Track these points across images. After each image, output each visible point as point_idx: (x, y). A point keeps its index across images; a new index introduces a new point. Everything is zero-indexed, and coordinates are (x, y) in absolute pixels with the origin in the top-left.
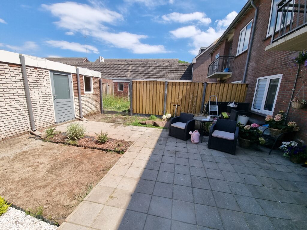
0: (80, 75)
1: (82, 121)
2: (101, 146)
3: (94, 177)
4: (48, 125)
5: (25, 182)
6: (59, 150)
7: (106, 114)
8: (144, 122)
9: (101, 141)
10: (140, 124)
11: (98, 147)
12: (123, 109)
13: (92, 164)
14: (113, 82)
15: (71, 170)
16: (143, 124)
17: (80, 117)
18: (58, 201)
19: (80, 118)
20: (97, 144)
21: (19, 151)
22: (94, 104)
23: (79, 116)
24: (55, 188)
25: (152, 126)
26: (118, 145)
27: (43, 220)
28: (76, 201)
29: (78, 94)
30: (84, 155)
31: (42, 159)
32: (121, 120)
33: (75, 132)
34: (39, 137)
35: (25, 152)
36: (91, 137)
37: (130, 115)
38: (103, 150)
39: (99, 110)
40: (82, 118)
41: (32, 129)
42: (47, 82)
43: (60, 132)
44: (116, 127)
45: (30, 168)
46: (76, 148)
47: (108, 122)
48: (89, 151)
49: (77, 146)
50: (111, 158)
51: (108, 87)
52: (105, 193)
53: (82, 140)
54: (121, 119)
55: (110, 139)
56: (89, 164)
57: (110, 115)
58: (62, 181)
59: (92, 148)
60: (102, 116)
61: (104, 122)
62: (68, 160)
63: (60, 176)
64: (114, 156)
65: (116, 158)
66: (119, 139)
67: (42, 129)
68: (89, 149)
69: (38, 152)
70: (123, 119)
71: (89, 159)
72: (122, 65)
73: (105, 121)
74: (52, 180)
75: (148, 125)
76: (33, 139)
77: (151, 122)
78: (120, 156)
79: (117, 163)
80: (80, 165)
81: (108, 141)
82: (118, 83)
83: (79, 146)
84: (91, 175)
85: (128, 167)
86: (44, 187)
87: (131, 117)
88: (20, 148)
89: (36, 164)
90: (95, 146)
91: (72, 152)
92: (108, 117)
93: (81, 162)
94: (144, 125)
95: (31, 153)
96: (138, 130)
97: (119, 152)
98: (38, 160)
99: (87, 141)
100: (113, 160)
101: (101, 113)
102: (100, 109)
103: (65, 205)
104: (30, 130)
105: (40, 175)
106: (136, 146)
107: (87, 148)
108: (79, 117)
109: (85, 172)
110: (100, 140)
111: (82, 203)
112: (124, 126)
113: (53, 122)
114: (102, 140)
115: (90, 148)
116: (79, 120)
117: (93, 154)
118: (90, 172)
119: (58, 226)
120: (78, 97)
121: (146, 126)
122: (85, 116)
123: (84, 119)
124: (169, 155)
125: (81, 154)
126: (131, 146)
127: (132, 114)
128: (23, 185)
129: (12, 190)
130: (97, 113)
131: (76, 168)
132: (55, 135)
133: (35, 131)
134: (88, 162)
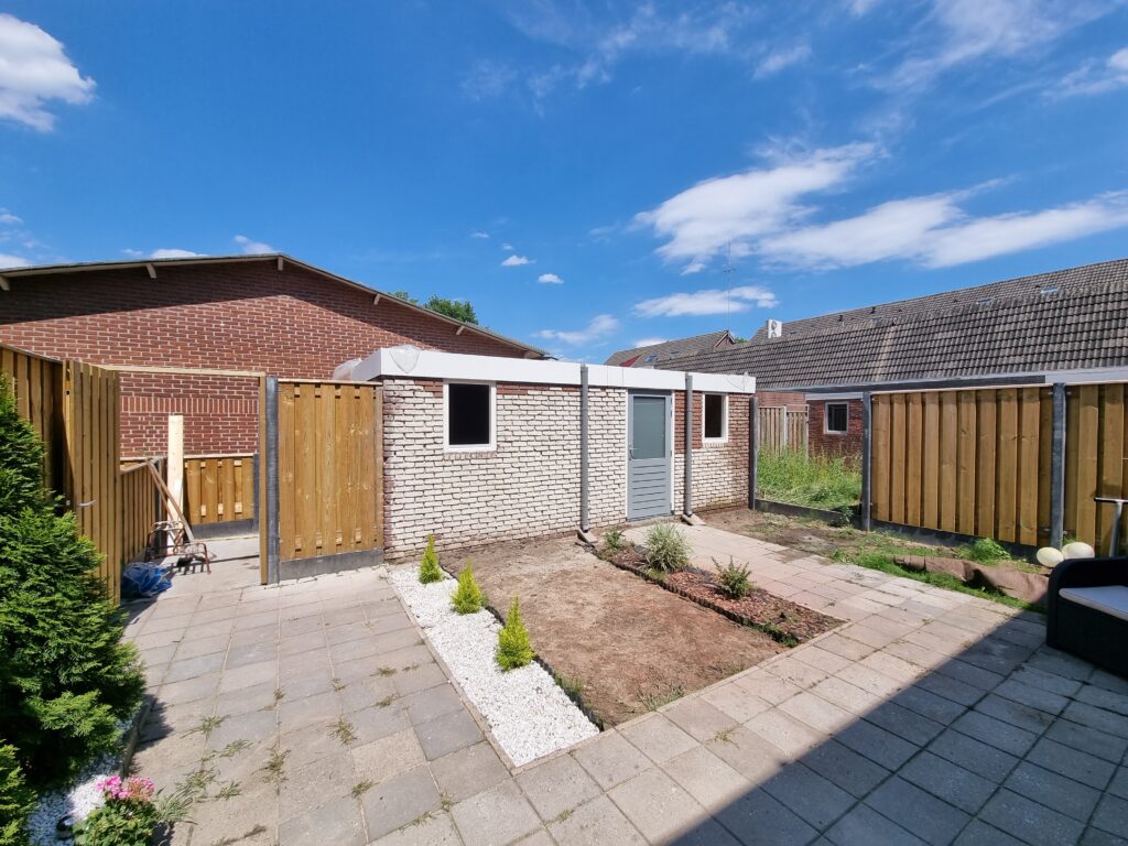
0: (694, 392)
1: (690, 524)
2: (727, 605)
3: (691, 676)
4: (611, 523)
5: (560, 628)
6: (625, 586)
7: (766, 514)
8: (917, 560)
9: (727, 588)
10: (898, 565)
11: (717, 604)
12: (838, 500)
13: (691, 641)
14: (808, 402)
15: (641, 639)
16: (911, 569)
17: (685, 513)
18: (608, 689)
19: (685, 516)
20: (716, 596)
21: (557, 568)
22: (728, 475)
23: (682, 508)
24: (606, 661)
25: (961, 587)
26: (782, 616)
27: (579, 706)
28: (641, 704)
29: (684, 446)
30: (676, 614)
31: (591, 596)
32: (815, 540)
33: (663, 548)
34: (590, 546)
35: (565, 573)
36: (703, 573)
37: (861, 527)
38: (730, 616)
39: (745, 498)
40: (689, 516)
41: (581, 526)
42: (620, 418)
43: (633, 545)
44: (788, 558)
45: (571, 607)
46: (661, 590)
47: (767, 540)
48: (692, 609)
49: (665, 588)
50: (749, 646)
51: (786, 422)
52: (709, 720)
53: (679, 576)
54: (820, 536)
55: (759, 590)
56: (683, 640)
57: (781, 517)
58: (621, 652)
59: (700, 603)
60: (750, 518)
61: (753, 537)
62: (639, 614)
63: (619, 642)
64: (761, 645)
65: (765, 652)
66: (790, 600)
67: (598, 531)
68: (692, 603)
69: (586, 580)
70: (827, 536)
71: (687, 627)
72: (852, 335)
73: (757, 534)
74: (604, 644)
75: (933, 577)
76: (581, 548)
77: (956, 567)
78: (779, 650)
79: (763, 664)
80: (664, 635)
81: (749, 596)
82: (827, 404)
83: (669, 590)
84: (683, 666)
85: (797, 690)
86: (590, 650)
87: (864, 536)
88: (560, 561)
89: (580, 601)
90: (710, 600)
91: (650, 597)
92: (771, 524)
93: (666, 628)
94: (917, 576)
95: (576, 577)
96: (881, 588)
97: (778, 637)
98: (584, 595)
99: (690, 581)
100: (754, 655)
101: (750, 507)
102: (746, 492)
103: (620, 701)
104: (578, 528)
105: (586, 626)
106: (848, 638)
107: (687, 598)
108: (681, 513)
109: (671, 655)
110: (727, 584)
111: (652, 714)
112: (823, 563)
113: (621, 516)
114: (733, 587)
115: (694, 601)
116: (684, 521)
117: (700, 618)
118: (683, 660)
119: (602, 729)
120: (685, 453)
121: (924, 577)
122: (700, 512)
123: (695, 519)
124: (1007, 717)
125: (671, 608)
126: (829, 633)
127: (868, 523)
128: (557, 632)
129: (540, 634)
130: (735, 506)
131: (655, 637)
132: (621, 548)
133: (586, 531)
134: (683, 633)
